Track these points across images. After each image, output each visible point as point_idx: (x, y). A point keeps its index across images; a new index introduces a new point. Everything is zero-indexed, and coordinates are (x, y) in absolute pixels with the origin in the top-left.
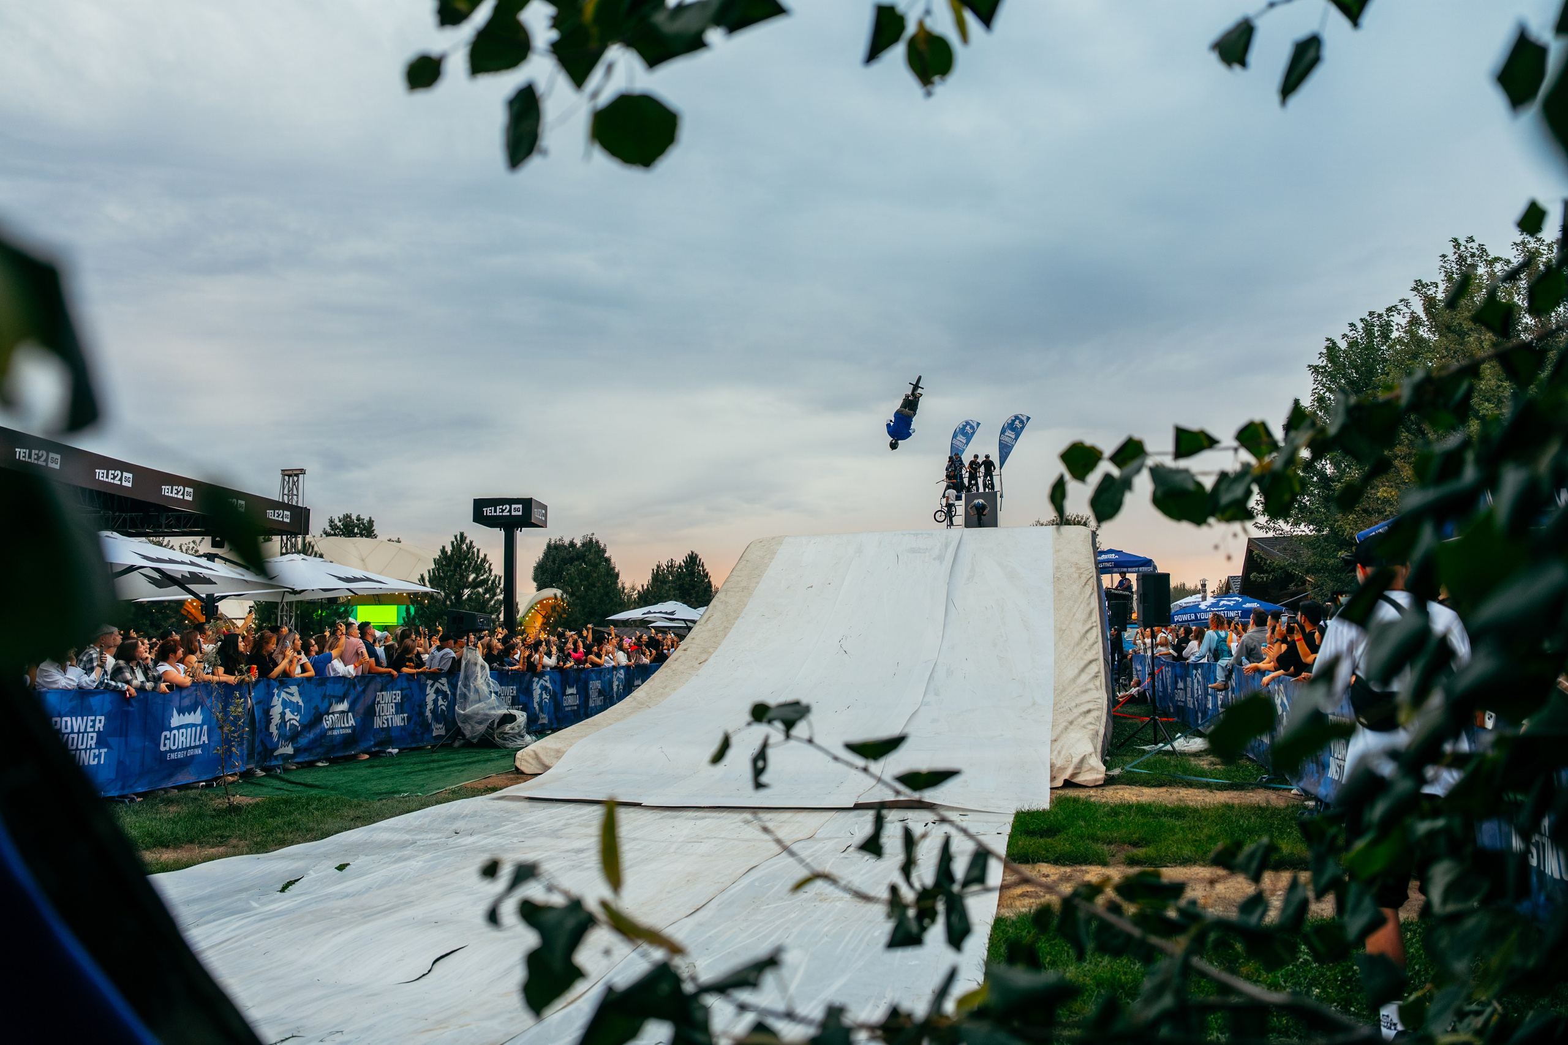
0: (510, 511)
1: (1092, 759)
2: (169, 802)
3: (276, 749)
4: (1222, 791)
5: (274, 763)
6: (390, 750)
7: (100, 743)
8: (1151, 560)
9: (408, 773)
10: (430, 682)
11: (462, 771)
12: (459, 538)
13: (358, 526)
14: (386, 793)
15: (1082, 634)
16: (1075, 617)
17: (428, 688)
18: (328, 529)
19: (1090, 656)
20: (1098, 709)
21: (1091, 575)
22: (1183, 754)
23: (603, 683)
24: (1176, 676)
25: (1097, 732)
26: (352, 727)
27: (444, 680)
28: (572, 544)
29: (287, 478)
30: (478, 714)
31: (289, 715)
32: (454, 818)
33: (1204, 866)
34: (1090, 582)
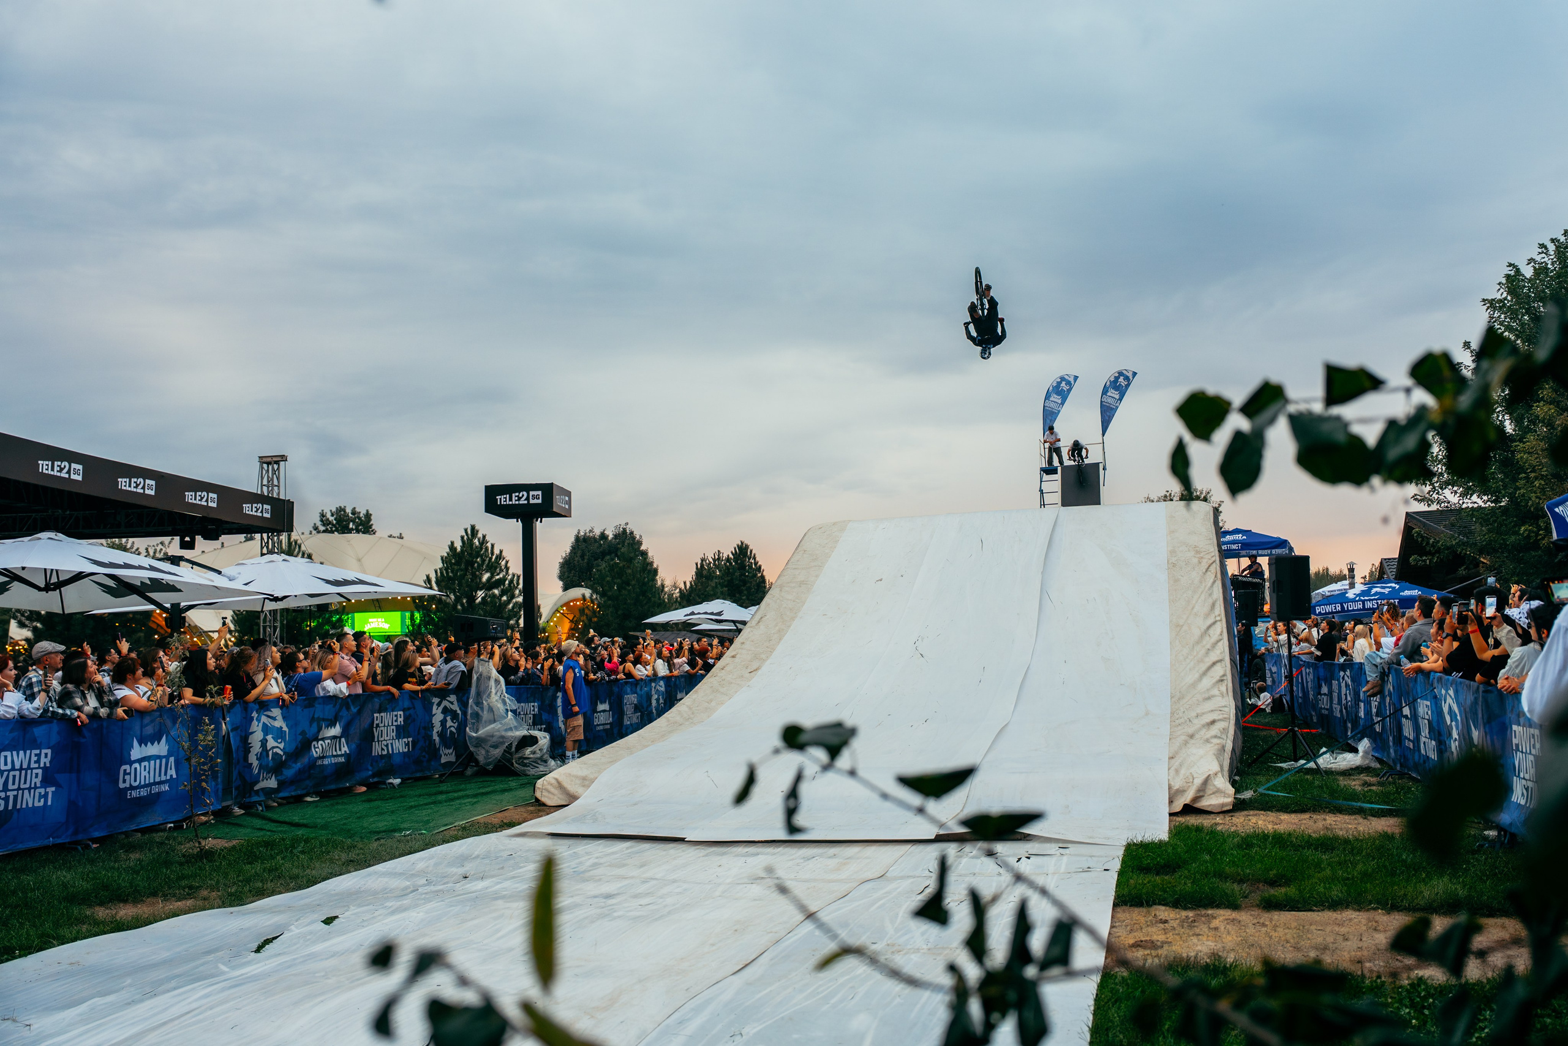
0: (528, 499)
1: (1217, 779)
2: (131, 848)
3: (257, 782)
4: (1379, 817)
5: (255, 799)
6: (391, 781)
7: (47, 781)
8: (1286, 540)
9: (411, 807)
10: (436, 700)
11: (475, 803)
12: (469, 532)
13: (353, 521)
14: (384, 831)
15: (1203, 630)
16: (1195, 610)
17: (435, 707)
18: (319, 524)
19: (1214, 656)
20: (1224, 720)
21: (1213, 559)
22: (1329, 772)
23: (640, 697)
24: (1319, 679)
25: (1223, 748)
26: (345, 755)
27: (453, 698)
28: (603, 536)
29: (265, 466)
30: (493, 736)
31: (271, 743)
32: (463, 859)
33: (1359, 910)
34: (1212, 568)
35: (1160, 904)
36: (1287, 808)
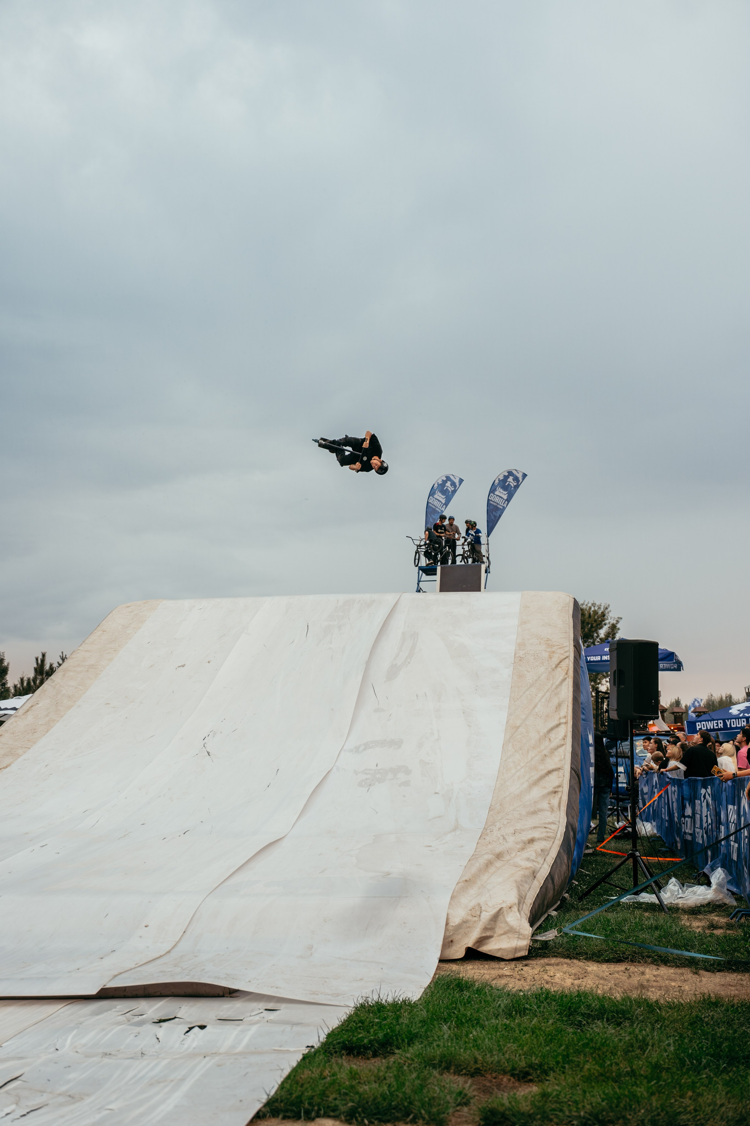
1: (511, 914)
4: (713, 972)
15: (542, 734)
16: (536, 710)
19: (550, 764)
20: (546, 839)
21: (567, 654)
22: (674, 909)
24: (683, 799)
25: (534, 874)
34: (564, 664)
35: (328, 1116)
36: (599, 957)
